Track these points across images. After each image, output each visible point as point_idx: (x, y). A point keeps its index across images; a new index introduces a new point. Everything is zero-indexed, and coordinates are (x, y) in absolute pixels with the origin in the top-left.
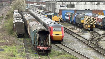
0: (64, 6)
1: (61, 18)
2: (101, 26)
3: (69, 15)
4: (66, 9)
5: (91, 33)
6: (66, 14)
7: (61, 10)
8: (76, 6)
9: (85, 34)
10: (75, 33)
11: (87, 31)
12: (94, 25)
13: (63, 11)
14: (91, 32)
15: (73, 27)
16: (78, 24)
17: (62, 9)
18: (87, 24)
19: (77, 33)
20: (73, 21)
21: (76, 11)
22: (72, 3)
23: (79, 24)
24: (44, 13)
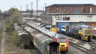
0: (60, 19)
1: (57, 30)
3: (65, 27)
4: (62, 22)
5: (89, 44)
6: (62, 26)
7: (57, 23)
8: (71, 19)
9: (84, 45)
10: (74, 44)
11: (85, 42)
12: (92, 36)
13: (59, 24)
14: (89, 42)
15: (71, 38)
16: (76, 35)
17: (59, 22)
18: (85, 35)
19: (77, 44)
20: (70, 32)
21: (71, 23)
22: (67, 16)
23: (77, 36)
24: (42, 26)
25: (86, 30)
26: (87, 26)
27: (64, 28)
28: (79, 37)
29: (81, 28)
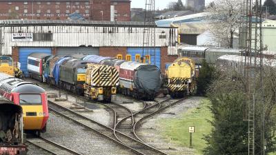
0: (24, 38)
1: (16, 70)
2: (132, 89)
3: (39, 60)
4: (30, 45)
5: (107, 109)
6: (29, 58)
7: (16, 49)
8: (55, 36)
9: (92, 111)
10: (65, 109)
11: (97, 104)
12: (115, 86)
13: (22, 50)
14: (108, 105)
15: (56, 92)
16: (69, 84)
17: (20, 44)
18: (94, 85)
19: (72, 108)
21: (55, 50)
22: (46, 29)
23: (72, 85)
25: (99, 70)
26: (101, 59)
27: (35, 63)
28: (78, 90)
29: (84, 65)
